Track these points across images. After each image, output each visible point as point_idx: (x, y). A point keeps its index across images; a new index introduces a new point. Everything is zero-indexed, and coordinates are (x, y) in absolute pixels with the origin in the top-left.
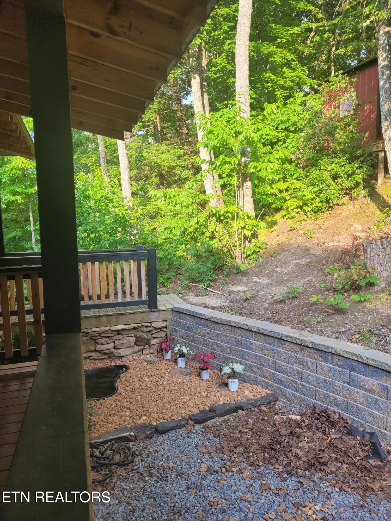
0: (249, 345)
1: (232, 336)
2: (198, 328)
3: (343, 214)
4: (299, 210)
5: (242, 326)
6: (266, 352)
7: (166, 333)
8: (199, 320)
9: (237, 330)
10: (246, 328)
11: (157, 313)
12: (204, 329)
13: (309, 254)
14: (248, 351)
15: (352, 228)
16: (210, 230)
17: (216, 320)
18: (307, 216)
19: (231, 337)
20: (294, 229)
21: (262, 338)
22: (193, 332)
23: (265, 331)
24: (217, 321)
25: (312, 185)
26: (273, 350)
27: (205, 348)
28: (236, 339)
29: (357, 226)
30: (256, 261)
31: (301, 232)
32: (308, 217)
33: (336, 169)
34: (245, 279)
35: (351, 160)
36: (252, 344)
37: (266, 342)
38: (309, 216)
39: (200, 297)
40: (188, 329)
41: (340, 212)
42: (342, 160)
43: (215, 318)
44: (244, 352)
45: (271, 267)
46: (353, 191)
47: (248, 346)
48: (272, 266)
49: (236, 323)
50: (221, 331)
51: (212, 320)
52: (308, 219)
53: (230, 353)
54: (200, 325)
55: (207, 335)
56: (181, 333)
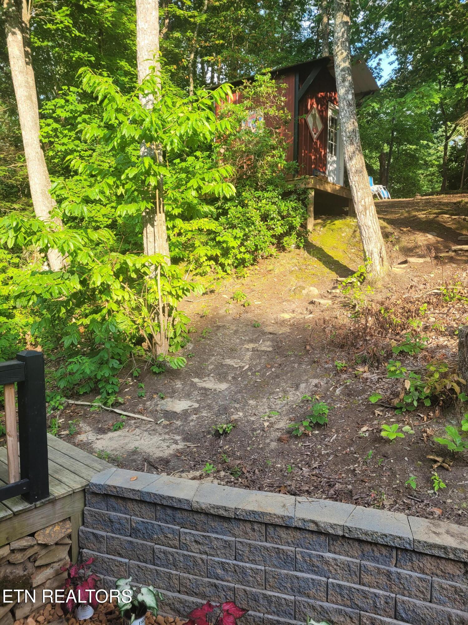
0: (319, 564)
1: (268, 545)
2: (166, 531)
3: (277, 271)
4: (212, 262)
5: (300, 525)
6: (366, 579)
7: (68, 548)
8: (169, 512)
9: (283, 533)
10: (312, 527)
11: (49, 507)
12: (186, 533)
13: (264, 333)
14: (314, 577)
15: (303, 291)
16: (115, 298)
17: (222, 512)
18: (226, 271)
19: (266, 549)
20: (212, 292)
21: (356, 549)
22: (152, 540)
23: (366, 534)
24: (225, 514)
25: (231, 228)
26: (388, 574)
27: (191, 577)
28: (278, 551)
29: (312, 288)
30: (182, 347)
31: (225, 296)
32: (228, 274)
33: (267, 207)
34: (179, 384)
35: (285, 196)
36: (327, 563)
37: (363, 556)
38: (229, 272)
39: (110, 434)
40: (134, 532)
41: (271, 267)
42: (272, 194)
43: (218, 508)
44: (306, 580)
45: (213, 358)
46: (285, 239)
47: (313, 566)
48: (213, 355)
49: (282, 517)
50: (234, 535)
51: (212, 511)
52: (228, 276)
53: (266, 584)
54: (174, 522)
55: (194, 546)
56: (115, 543)
